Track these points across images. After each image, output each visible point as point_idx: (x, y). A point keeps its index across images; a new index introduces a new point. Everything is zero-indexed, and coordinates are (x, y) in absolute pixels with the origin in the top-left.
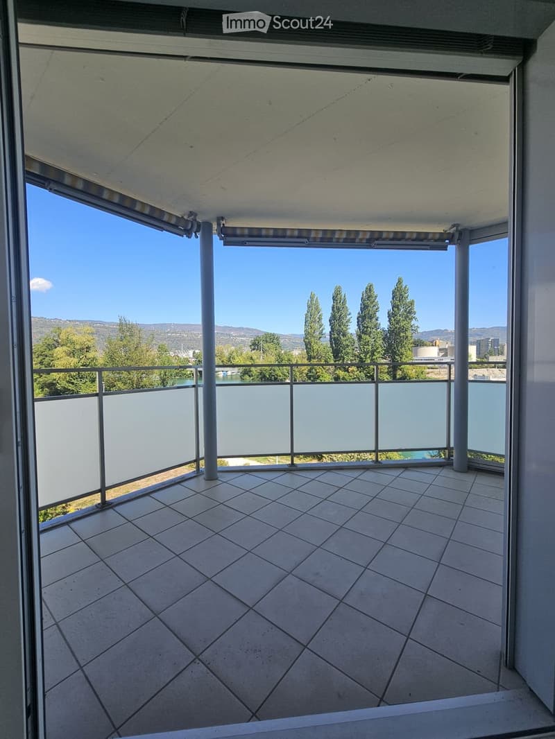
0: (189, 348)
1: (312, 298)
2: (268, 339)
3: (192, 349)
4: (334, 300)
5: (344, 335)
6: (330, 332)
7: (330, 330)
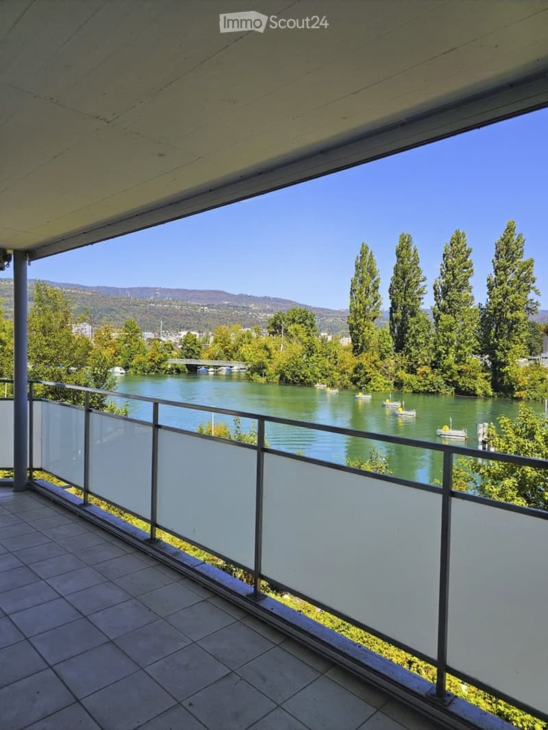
0: (182, 328)
1: (363, 253)
2: (296, 319)
3: (188, 328)
4: (398, 257)
5: (413, 314)
6: (391, 309)
7: (390, 306)
